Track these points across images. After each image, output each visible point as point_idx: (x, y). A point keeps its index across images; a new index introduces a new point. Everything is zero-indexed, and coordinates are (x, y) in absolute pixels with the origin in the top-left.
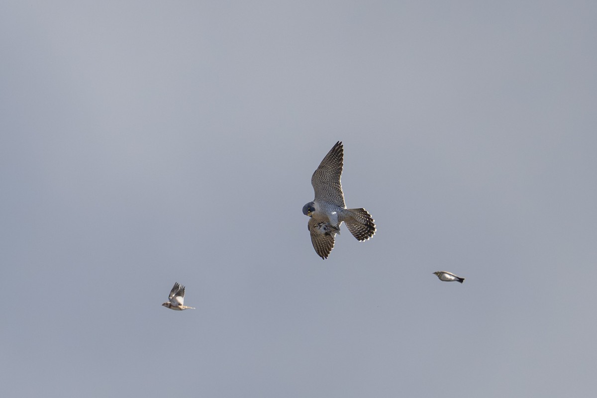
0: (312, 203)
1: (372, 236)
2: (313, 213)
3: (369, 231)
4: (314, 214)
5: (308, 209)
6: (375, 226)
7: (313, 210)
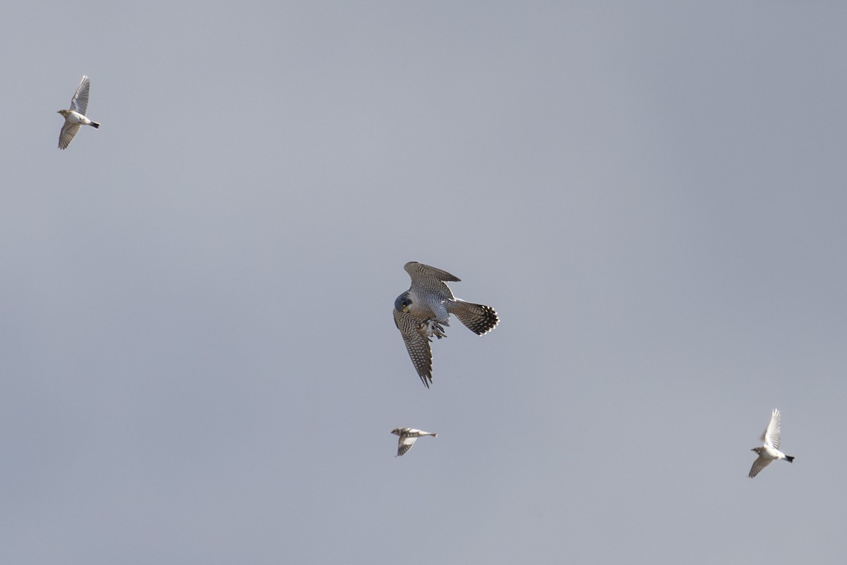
0: (406, 294)
1: (494, 327)
2: (410, 307)
3: (488, 322)
4: (412, 308)
5: (403, 302)
6: (496, 314)
7: (410, 302)
